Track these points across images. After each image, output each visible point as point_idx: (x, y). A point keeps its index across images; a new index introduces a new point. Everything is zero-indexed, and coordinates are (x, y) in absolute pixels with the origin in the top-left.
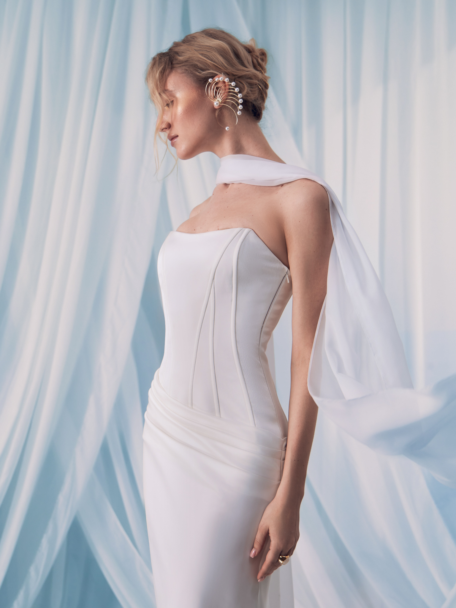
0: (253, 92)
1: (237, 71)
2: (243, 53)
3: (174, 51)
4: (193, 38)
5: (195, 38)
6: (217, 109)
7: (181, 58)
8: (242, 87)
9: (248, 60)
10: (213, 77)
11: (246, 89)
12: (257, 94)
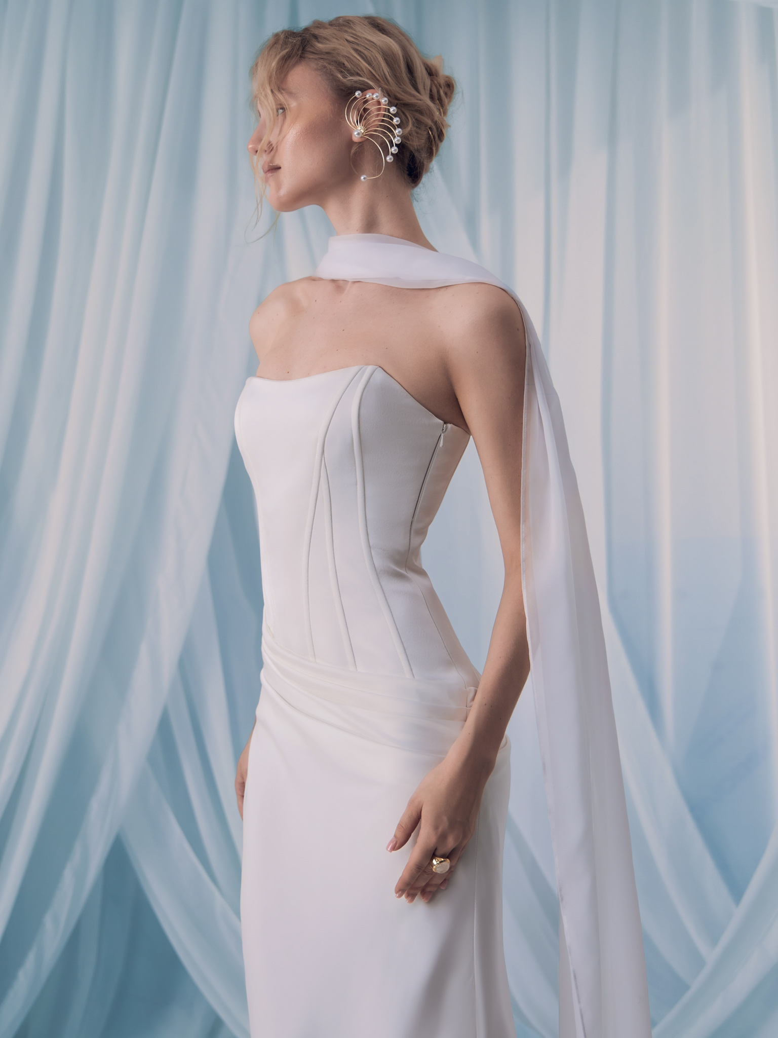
0: (418, 136)
1: (403, 93)
2: (420, 71)
3: (312, 33)
4: (348, 23)
5: (351, 23)
6: (356, 143)
7: (320, 46)
8: (404, 122)
9: (424, 84)
10: (363, 90)
11: (410, 127)
12: (423, 141)
